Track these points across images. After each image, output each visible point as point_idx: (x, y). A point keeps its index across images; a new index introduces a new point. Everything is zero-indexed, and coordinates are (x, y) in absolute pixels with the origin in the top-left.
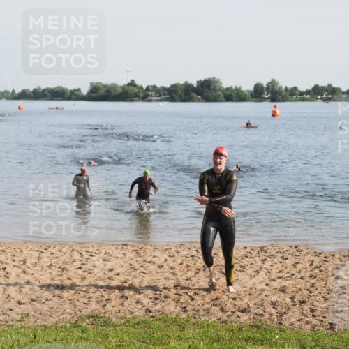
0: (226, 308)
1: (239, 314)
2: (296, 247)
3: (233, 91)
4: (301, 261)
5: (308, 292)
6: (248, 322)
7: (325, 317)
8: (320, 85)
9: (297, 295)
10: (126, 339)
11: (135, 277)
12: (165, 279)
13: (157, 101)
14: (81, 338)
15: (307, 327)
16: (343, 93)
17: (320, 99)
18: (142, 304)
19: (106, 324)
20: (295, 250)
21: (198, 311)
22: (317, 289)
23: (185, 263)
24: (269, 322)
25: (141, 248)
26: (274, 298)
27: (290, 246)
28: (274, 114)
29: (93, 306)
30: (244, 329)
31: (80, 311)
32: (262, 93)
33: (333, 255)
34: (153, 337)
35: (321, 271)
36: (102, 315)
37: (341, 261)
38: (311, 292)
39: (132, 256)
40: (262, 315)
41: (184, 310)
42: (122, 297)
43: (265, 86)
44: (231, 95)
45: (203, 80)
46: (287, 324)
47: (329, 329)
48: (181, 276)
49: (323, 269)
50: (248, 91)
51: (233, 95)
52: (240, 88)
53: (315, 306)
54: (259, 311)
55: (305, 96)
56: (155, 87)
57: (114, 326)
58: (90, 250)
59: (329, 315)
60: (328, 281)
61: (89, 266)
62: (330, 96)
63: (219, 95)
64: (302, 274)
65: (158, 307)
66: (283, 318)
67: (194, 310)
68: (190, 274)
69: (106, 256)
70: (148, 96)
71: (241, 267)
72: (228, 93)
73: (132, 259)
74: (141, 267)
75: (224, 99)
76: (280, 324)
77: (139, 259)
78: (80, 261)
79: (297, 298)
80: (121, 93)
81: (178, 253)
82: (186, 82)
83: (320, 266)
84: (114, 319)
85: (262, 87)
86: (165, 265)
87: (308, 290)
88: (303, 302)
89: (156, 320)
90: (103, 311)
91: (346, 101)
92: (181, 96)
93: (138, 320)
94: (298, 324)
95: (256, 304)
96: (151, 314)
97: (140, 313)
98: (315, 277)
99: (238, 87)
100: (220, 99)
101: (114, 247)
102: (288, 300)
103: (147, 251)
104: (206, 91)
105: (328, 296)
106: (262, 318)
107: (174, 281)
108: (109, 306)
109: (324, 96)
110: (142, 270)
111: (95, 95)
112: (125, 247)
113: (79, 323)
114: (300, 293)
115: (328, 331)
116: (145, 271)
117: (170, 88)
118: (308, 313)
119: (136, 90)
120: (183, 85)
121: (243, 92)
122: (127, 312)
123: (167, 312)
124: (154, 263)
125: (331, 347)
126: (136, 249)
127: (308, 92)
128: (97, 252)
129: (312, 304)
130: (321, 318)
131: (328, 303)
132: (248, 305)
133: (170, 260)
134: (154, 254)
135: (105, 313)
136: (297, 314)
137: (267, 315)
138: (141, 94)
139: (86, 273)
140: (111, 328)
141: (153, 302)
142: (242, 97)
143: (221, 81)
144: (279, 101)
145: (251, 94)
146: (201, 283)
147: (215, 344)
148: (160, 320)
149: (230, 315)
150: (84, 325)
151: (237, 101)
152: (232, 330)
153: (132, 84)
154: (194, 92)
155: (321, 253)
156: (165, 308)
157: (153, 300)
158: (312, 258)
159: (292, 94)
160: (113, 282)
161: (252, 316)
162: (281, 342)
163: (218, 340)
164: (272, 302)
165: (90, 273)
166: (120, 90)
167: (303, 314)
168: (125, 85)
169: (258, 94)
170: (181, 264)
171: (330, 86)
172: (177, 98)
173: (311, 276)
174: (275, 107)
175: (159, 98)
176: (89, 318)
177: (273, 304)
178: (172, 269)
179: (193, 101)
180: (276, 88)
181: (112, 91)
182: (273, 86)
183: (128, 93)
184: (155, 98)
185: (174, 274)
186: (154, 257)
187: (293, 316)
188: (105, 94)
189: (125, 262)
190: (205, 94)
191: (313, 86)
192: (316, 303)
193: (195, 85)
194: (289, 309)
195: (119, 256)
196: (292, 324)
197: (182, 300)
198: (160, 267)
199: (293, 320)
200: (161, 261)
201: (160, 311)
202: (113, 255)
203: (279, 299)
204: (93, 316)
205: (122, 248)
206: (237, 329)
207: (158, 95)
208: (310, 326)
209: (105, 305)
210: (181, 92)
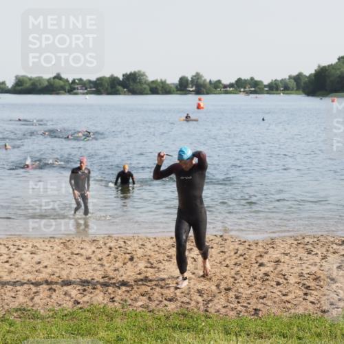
0: (154, 297)
1: (167, 303)
2: (221, 236)
3: (158, 85)
4: (226, 250)
5: (233, 280)
6: (176, 311)
7: (249, 303)
8: (243, 78)
9: (223, 283)
10: (54, 330)
11: (63, 269)
12: (93, 270)
13: (83, 94)
14: (8, 332)
15: (233, 314)
16: (265, 86)
17: (244, 92)
18: (70, 296)
19: (35, 317)
20: (220, 239)
21: (126, 301)
22: (241, 277)
23: (112, 254)
24: (196, 310)
25: (69, 241)
26: (200, 286)
27: (215, 236)
28: (199, 107)
29: (21, 299)
30: (171, 317)
31: (8, 305)
32: (186, 86)
33: (257, 244)
34: (82, 328)
35: (245, 259)
36: (29, 308)
37: (264, 248)
38: (236, 280)
39: (59, 248)
40: (188, 303)
41: (112, 300)
42: (50, 289)
43: (190, 79)
44: (156, 88)
45: (128, 73)
46: (213, 311)
47: (253, 315)
48: (109, 267)
49: (247, 256)
50: (174, 84)
51: (159, 89)
52: (165, 82)
53: (240, 293)
54: (186, 299)
55: (228, 89)
56: (80, 80)
57: (43, 318)
58: (17, 244)
59: (253, 301)
60: (252, 268)
61: (16, 259)
62: (253, 89)
63: (145, 88)
64: (227, 262)
65: (86, 299)
66: (209, 306)
67: (122, 300)
68: (118, 265)
69: (33, 249)
70: (75, 89)
71: (168, 256)
72: (154, 86)
73: (59, 252)
74: (69, 259)
75: (149, 92)
76: (206, 311)
77: (66, 251)
78: (7, 254)
79: (223, 286)
80: (47, 86)
81: (105, 244)
82: (112, 76)
83: (245, 254)
84: (42, 311)
85: (187, 80)
86: (93, 256)
87: (233, 277)
88: (228, 289)
89: (85, 311)
90: (31, 304)
91: (268, 93)
92: (107, 89)
93: (66, 312)
94: (224, 310)
95: (182, 293)
96: (79, 306)
97: (68, 305)
98: (240, 265)
99: (163, 80)
100: (146, 92)
101: (41, 240)
102: (214, 288)
103: (75, 243)
104: (131, 84)
105: (252, 283)
106: (189, 306)
107: (102, 273)
108: (37, 299)
109: (247, 89)
110: (70, 262)
111: (20, 88)
112: (52, 240)
113: (6, 317)
114: (225, 280)
115: (252, 317)
116: (73, 263)
117: (96, 81)
118: (233, 299)
119: (62, 83)
120: (109, 78)
121: (168, 85)
122: (55, 304)
123: (95, 303)
124: (82, 255)
125: (256, 332)
126: (64, 241)
127: (231, 85)
128: (24, 245)
129: (237, 291)
130: (245, 304)
131: (253, 289)
132: (176, 293)
133: (98, 251)
134: (82, 246)
135: (33, 306)
136: (223, 302)
137: (193, 303)
138: (67, 88)
139: (13, 267)
140: (38, 321)
141: (80, 293)
142: (168, 90)
143: (147, 74)
144: (204, 94)
145: (177, 87)
146: (128, 274)
147: (143, 333)
148: (88, 311)
149: (158, 305)
150: (12, 318)
151: (163, 94)
152: (160, 319)
153: (58, 77)
154: (119, 85)
155: (245, 242)
156: (93, 299)
157: (81, 291)
158: (237, 246)
159: (216, 87)
160: (41, 275)
161: (179, 304)
162: (207, 329)
163: (146, 329)
164: (198, 290)
165: (18, 266)
166: (46, 84)
167: (228, 301)
168: (50, 79)
169: (183, 87)
170: (109, 255)
171: (252, 79)
172: (102, 91)
173: (236, 264)
174: (200, 100)
175: (86, 91)
176: (17, 311)
177: (200, 292)
178: (100, 260)
179: (120, 94)
180: (201, 81)
181: (38, 84)
182: (198, 79)
183: (54, 87)
184: (81, 91)
185: (102, 265)
186: (82, 249)
187: (219, 303)
188: (31, 87)
189: (52, 255)
190: (131, 87)
191: (236, 79)
192: (241, 290)
193: (121, 78)
194: (215, 296)
195: (47, 248)
196: (218, 311)
197: (110, 291)
198: (88, 258)
199: (219, 307)
200: (89, 253)
201: (88, 302)
202: (40, 248)
203: (205, 287)
204: (20, 310)
205: (50, 241)
206: (164, 318)
207: (84, 88)
208: (235, 312)
209: (33, 298)
210: (107, 86)
